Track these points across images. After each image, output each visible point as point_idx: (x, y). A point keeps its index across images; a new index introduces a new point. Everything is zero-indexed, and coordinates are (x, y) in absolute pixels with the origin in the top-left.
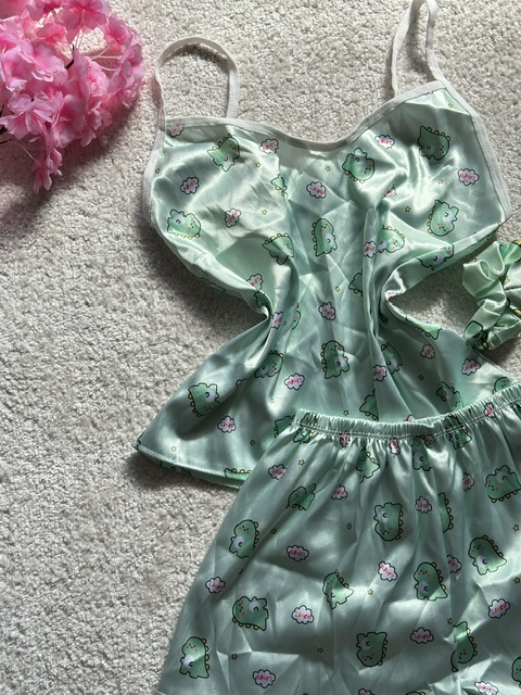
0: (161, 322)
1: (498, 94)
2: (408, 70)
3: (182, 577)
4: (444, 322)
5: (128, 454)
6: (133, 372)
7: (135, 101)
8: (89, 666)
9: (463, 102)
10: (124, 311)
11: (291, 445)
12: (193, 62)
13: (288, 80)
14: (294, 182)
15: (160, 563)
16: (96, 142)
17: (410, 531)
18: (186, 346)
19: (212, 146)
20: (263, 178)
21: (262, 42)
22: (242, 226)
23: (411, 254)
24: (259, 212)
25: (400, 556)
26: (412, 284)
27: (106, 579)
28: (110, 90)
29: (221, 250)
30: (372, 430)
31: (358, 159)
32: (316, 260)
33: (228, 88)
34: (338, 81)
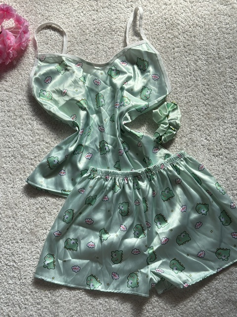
0: (37, 133)
1: (167, 45)
2: (133, 36)
3: (45, 231)
4: (146, 133)
5: (24, 185)
6: (26, 153)
7: (26, 47)
8: (9, 266)
9: (154, 49)
10: (22, 129)
11: (87, 180)
12: (50, 32)
13: (86, 39)
14: (89, 78)
15: (36, 226)
16: (11, 63)
17: (132, 212)
18: (47, 143)
19: (57, 65)
20: (76, 77)
21: (76, 24)
22: (68, 96)
23: (133, 107)
24: (75, 90)
25: (128, 222)
26: (134, 119)
27: (15, 232)
28: (16, 43)
29: (60, 105)
30: (118, 174)
31: (113, 70)
32: (97, 109)
33: (63, 42)
34: (106, 40)
